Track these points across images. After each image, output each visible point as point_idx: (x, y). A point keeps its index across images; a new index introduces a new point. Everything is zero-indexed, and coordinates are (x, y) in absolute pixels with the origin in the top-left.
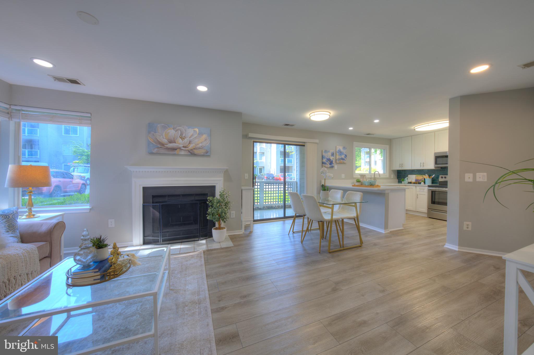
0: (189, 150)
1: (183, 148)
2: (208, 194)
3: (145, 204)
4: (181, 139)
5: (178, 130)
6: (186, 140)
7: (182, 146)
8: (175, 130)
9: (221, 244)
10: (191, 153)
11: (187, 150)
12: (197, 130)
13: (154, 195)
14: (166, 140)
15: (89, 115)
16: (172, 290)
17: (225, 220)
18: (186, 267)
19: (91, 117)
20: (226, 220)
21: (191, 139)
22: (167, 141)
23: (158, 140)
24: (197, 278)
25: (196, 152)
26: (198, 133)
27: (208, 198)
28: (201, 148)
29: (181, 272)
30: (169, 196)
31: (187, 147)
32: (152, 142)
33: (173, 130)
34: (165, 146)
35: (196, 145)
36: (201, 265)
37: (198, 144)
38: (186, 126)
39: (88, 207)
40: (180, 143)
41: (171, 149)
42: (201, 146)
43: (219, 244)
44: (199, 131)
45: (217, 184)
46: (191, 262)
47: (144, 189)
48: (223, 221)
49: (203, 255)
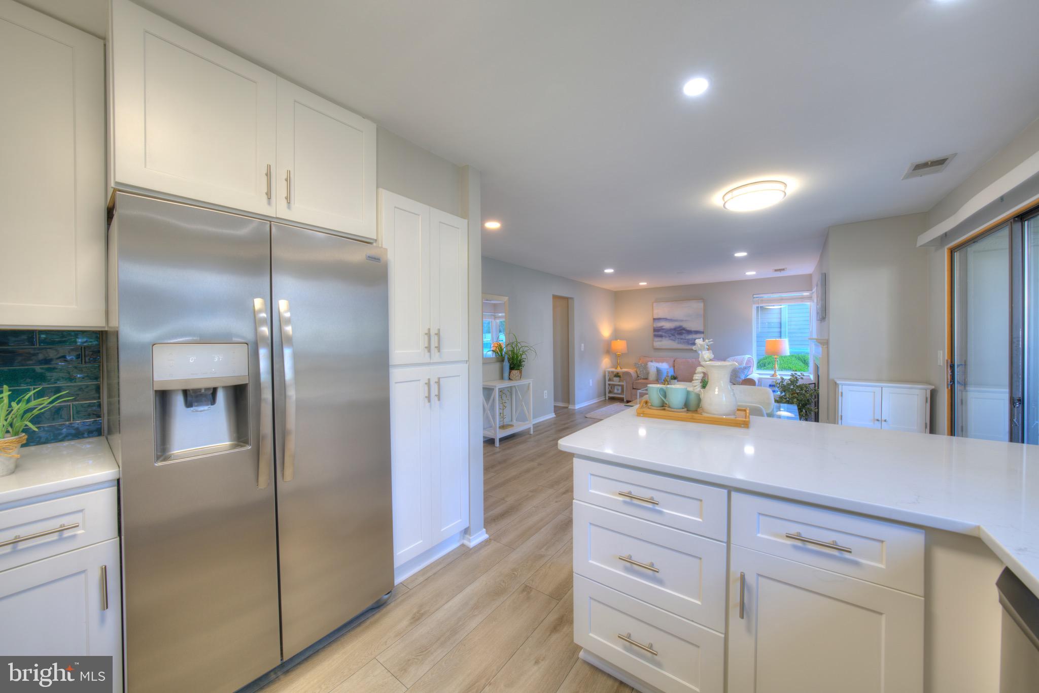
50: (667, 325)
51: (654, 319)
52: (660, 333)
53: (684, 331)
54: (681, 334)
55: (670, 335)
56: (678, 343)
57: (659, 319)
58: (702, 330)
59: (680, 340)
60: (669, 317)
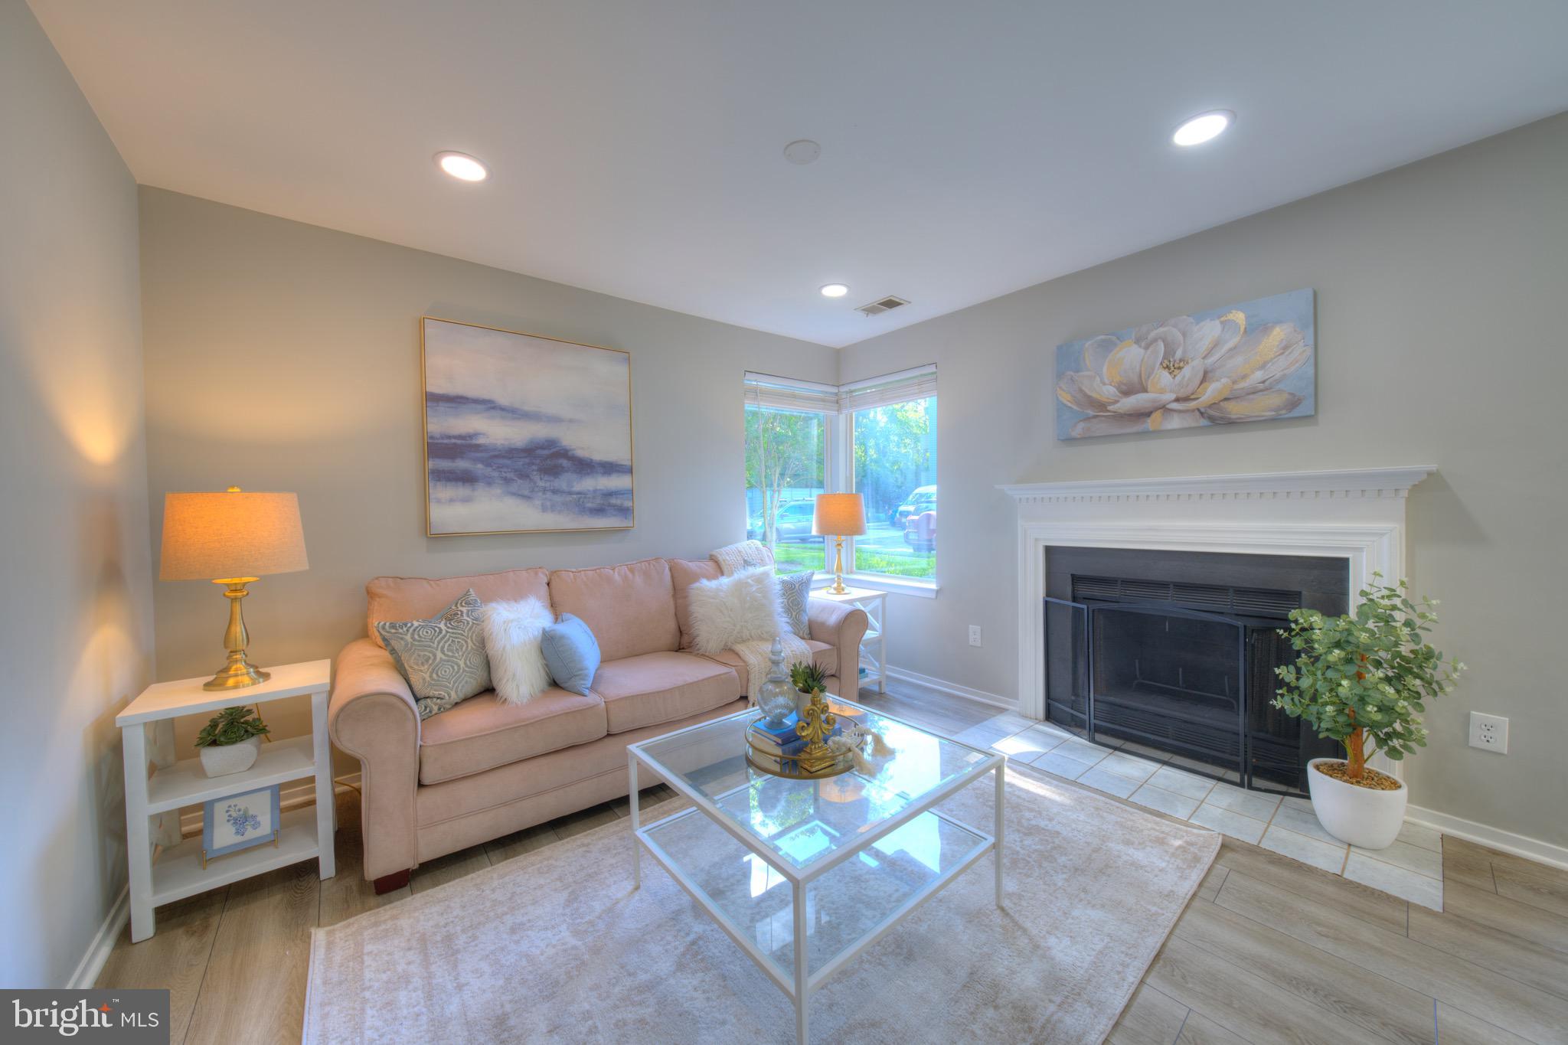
0: (1203, 410)
1: (1175, 406)
2: (1300, 593)
3: (1049, 599)
4: (1166, 373)
5: (1155, 340)
6: (1187, 371)
7: (1173, 396)
8: (1143, 344)
9: (1356, 856)
10: (1211, 418)
11: (1193, 411)
12: (1239, 317)
13: (1079, 572)
14: (1112, 388)
15: (933, 369)
16: (1002, 909)
17: (1396, 743)
18: (1107, 866)
19: (935, 373)
20: (1404, 746)
21: (1210, 361)
22: (1117, 389)
23: (1085, 395)
24: (1109, 935)
25: (1235, 410)
26: (1242, 329)
27: (1293, 614)
28: (1261, 391)
29: (1077, 870)
30: (1128, 582)
31: (1192, 397)
32: (1069, 405)
33: (1135, 346)
34: (1110, 408)
35: (1234, 382)
36: (1169, 895)
37: (1244, 377)
38: (1188, 316)
39: (934, 586)
40: (1164, 386)
41: (1130, 415)
42: (1263, 382)
43: (1340, 853)
44: (1247, 318)
45: (1360, 549)
46: (1139, 855)
47: (1050, 551)
48: (1386, 748)
49: (1208, 857)
50: (497, 432)
51: (433, 399)
52: (461, 464)
53: (565, 462)
54: (553, 471)
55: (510, 475)
56: (544, 509)
57: (457, 402)
58: (628, 463)
59: (549, 495)
60: (503, 400)
